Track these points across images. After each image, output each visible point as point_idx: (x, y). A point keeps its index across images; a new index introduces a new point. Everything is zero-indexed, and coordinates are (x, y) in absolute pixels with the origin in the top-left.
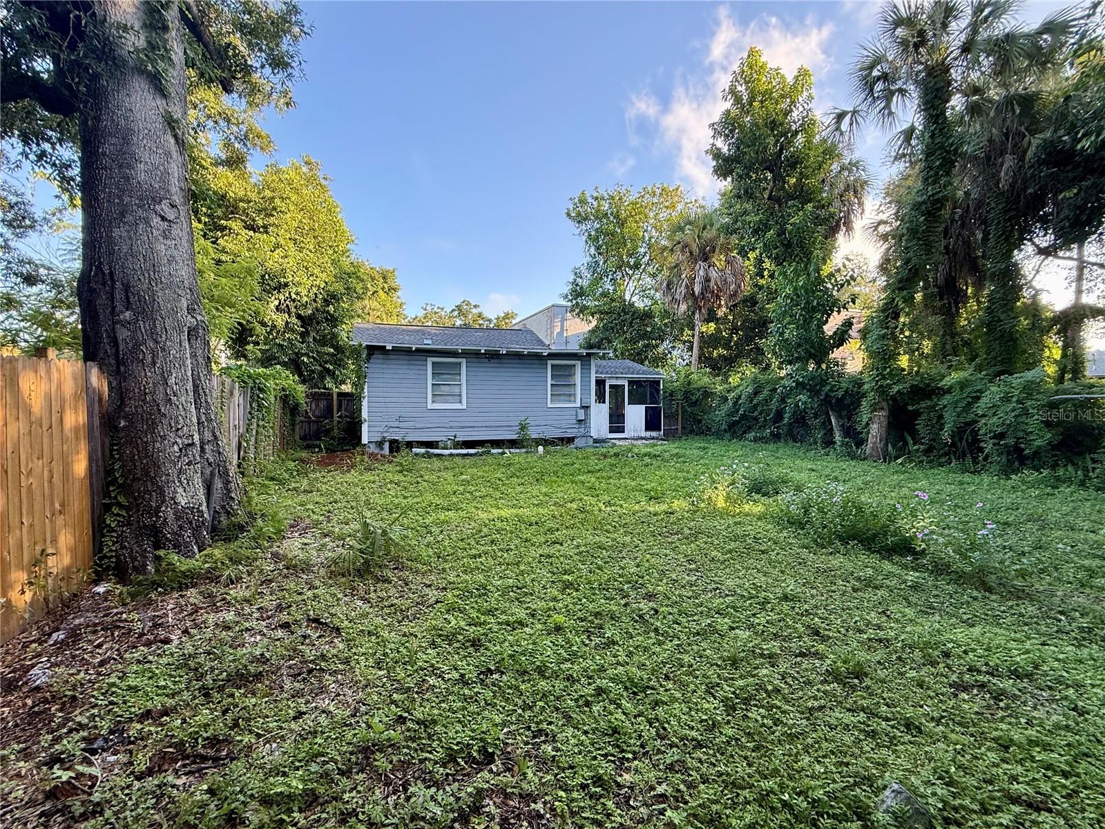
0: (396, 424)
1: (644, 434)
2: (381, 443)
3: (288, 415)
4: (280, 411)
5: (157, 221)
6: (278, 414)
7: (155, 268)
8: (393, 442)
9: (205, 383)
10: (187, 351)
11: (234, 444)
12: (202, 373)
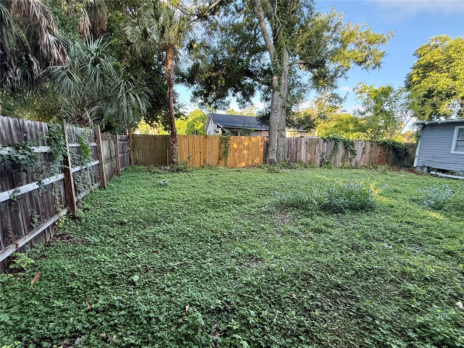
0: (432, 159)
2: (422, 167)
3: (391, 152)
4: (379, 150)
5: (274, 113)
6: (374, 150)
7: (273, 121)
8: (428, 168)
9: (279, 139)
10: (277, 134)
11: (319, 154)
12: (279, 137)
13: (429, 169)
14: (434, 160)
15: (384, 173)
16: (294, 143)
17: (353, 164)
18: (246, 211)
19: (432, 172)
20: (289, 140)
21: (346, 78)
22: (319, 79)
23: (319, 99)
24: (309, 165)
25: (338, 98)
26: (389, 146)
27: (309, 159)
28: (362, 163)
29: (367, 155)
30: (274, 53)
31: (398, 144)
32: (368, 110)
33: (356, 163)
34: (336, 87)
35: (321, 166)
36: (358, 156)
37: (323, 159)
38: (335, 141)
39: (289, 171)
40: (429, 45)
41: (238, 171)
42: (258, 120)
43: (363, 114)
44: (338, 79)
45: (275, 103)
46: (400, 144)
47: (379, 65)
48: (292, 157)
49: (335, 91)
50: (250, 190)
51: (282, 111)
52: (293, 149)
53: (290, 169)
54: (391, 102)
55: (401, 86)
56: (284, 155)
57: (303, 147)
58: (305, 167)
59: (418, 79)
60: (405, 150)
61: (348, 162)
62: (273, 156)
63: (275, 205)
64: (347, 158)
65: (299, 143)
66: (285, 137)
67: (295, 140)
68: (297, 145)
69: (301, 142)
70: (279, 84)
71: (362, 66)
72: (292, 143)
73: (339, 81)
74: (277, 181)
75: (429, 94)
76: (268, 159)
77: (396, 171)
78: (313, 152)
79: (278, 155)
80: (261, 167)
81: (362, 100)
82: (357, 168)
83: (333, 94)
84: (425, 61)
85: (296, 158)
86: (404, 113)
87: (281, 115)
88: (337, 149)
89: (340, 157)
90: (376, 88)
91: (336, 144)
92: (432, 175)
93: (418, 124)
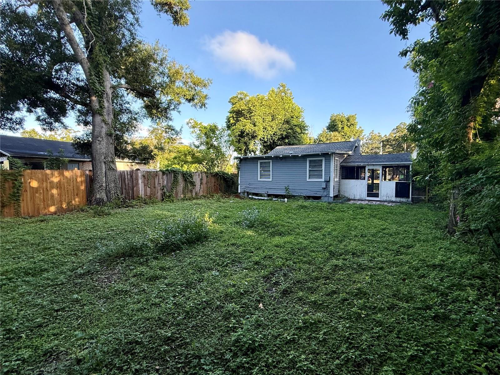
0: (248, 186)
1: (394, 199)
2: (244, 192)
3: (222, 182)
4: (213, 180)
5: (97, 142)
6: (209, 181)
7: (97, 151)
8: (247, 192)
9: (108, 173)
10: (104, 166)
11: (159, 188)
12: (107, 171)
13: (248, 194)
14: (250, 186)
15: (218, 200)
16: (129, 177)
17: (194, 194)
18: (49, 282)
19: (250, 196)
20: (122, 174)
21: (179, 112)
22: (152, 109)
23: (155, 129)
24: (149, 200)
25: (174, 130)
26: (220, 176)
27: (148, 194)
28: (201, 194)
29: (205, 185)
30: (89, 68)
31: (226, 174)
32: (202, 144)
33: (196, 193)
34: (171, 119)
35: (163, 200)
36: (197, 186)
37: (164, 193)
38: (174, 174)
39: (124, 210)
40: (238, 97)
41: (42, 221)
42: (75, 148)
43: (198, 147)
44: (172, 112)
45: (97, 129)
46: (227, 174)
47: (205, 106)
48: (128, 193)
49: (170, 123)
50: (59, 247)
51: (108, 139)
52: (128, 184)
53: (125, 207)
54: (218, 139)
55: (223, 126)
56: (117, 192)
57: (140, 181)
58: (145, 203)
59: (234, 122)
60: (232, 180)
61: (189, 193)
62: (101, 195)
63: (99, 260)
64: (188, 189)
65: (134, 177)
66: (116, 171)
67: (129, 173)
68: (132, 179)
69: (137, 176)
70: (101, 107)
71: (191, 104)
72: (126, 177)
73: (173, 114)
74: (106, 226)
75: (242, 134)
76: (94, 198)
77: (227, 198)
78: (153, 185)
79: (108, 192)
80: (83, 211)
81: (195, 134)
82: (197, 199)
83: (169, 126)
84: (236, 108)
85: (133, 194)
86: (228, 148)
87: (107, 143)
88: (177, 182)
89: (181, 188)
90: (205, 124)
91: (175, 177)
92: (250, 198)
93: (237, 158)
